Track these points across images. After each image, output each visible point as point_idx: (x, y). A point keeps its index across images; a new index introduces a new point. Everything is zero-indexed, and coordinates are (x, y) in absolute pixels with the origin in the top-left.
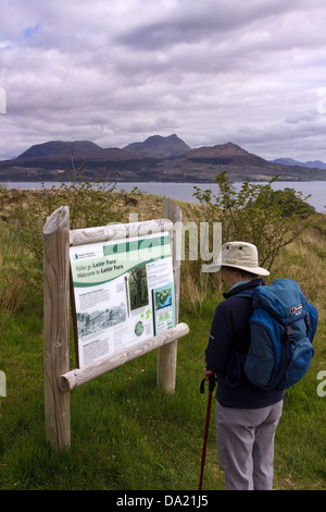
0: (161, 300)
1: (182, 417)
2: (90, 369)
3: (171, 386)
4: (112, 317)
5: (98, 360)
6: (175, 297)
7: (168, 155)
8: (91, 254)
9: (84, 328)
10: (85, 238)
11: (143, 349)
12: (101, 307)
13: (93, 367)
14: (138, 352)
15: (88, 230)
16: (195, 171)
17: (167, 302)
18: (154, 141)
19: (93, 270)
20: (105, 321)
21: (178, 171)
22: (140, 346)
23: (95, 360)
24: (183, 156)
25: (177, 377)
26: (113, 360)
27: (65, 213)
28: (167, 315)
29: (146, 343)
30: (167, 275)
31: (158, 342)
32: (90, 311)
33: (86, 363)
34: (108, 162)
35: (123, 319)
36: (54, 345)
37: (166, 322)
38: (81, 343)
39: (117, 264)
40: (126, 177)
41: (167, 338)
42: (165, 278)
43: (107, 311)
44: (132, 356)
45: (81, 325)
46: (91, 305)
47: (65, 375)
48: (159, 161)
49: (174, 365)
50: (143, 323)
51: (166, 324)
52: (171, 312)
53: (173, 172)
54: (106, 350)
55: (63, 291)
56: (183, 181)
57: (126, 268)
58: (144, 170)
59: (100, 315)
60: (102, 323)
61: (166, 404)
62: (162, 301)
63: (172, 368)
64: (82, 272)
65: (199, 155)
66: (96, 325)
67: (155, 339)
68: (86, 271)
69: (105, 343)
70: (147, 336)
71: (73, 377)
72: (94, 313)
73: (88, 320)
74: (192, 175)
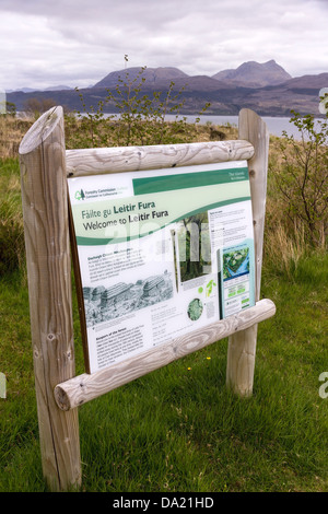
0: (232, 266)
1: (260, 434)
2: (108, 374)
3: (246, 387)
4: (148, 292)
5: (123, 359)
6: (255, 262)
7: (264, 84)
8: (110, 192)
9: (98, 310)
10: (97, 165)
11: (200, 340)
12: (129, 277)
13: (113, 371)
14: (192, 346)
15: (103, 151)
16: (297, 103)
17: (242, 269)
18: (248, 68)
19: (113, 217)
20: (136, 298)
21: (276, 103)
22: (196, 336)
23: (118, 360)
24: (282, 86)
25: (256, 372)
26: (149, 359)
27: (55, 118)
28: (241, 289)
29: (206, 331)
30: (243, 228)
31: (226, 329)
32: (108, 283)
33: (101, 364)
34: (195, 91)
35: (168, 295)
36: (45, 337)
37: (239, 299)
38: (92, 334)
39: (158, 209)
40: (214, 110)
41: (241, 324)
42: (239, 233)
43: (139, 283)
44: (182, 352)
45: (91, 306)
46: (110, 275)
47: (64, 386)
48: (253, 91)
49: (253, 358)
50: (203, 301)
51: (240, 302)
52: (248, 284)
53: (269, 104)
54: (139, 344)
55: (56, 251)
56: (282, 115)
57: (174, 215)
58: (236, 101)
59: (126, 291)
60: (130, 302)
61: (237, 415)
62: (234, 268)
63: (248, 362)
64: (93, 220)
65: (300, 85)
66: (118, 306)
67: (221, 324)
68: (101, 219)
69: (137, 333)
70: (208, 319)
71: (76, 388)
72: (116, 287)
73: (104, 297)
74: (292, 108)
